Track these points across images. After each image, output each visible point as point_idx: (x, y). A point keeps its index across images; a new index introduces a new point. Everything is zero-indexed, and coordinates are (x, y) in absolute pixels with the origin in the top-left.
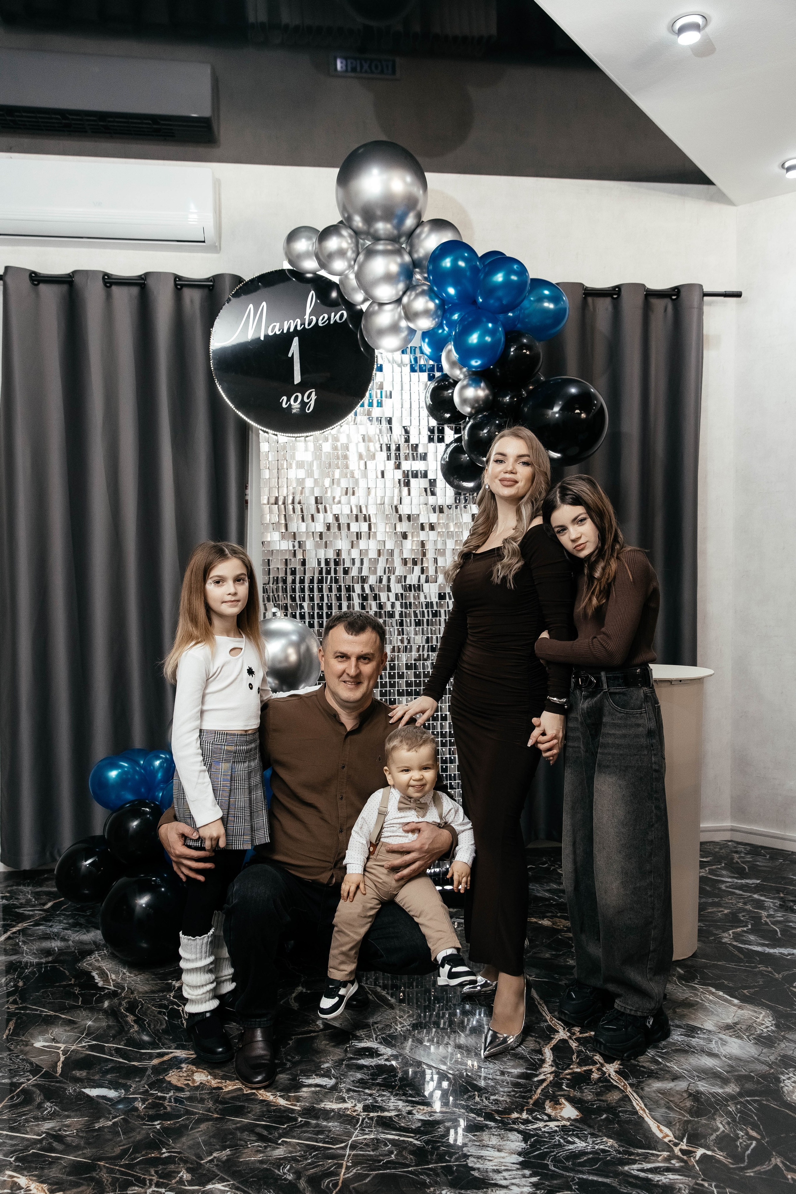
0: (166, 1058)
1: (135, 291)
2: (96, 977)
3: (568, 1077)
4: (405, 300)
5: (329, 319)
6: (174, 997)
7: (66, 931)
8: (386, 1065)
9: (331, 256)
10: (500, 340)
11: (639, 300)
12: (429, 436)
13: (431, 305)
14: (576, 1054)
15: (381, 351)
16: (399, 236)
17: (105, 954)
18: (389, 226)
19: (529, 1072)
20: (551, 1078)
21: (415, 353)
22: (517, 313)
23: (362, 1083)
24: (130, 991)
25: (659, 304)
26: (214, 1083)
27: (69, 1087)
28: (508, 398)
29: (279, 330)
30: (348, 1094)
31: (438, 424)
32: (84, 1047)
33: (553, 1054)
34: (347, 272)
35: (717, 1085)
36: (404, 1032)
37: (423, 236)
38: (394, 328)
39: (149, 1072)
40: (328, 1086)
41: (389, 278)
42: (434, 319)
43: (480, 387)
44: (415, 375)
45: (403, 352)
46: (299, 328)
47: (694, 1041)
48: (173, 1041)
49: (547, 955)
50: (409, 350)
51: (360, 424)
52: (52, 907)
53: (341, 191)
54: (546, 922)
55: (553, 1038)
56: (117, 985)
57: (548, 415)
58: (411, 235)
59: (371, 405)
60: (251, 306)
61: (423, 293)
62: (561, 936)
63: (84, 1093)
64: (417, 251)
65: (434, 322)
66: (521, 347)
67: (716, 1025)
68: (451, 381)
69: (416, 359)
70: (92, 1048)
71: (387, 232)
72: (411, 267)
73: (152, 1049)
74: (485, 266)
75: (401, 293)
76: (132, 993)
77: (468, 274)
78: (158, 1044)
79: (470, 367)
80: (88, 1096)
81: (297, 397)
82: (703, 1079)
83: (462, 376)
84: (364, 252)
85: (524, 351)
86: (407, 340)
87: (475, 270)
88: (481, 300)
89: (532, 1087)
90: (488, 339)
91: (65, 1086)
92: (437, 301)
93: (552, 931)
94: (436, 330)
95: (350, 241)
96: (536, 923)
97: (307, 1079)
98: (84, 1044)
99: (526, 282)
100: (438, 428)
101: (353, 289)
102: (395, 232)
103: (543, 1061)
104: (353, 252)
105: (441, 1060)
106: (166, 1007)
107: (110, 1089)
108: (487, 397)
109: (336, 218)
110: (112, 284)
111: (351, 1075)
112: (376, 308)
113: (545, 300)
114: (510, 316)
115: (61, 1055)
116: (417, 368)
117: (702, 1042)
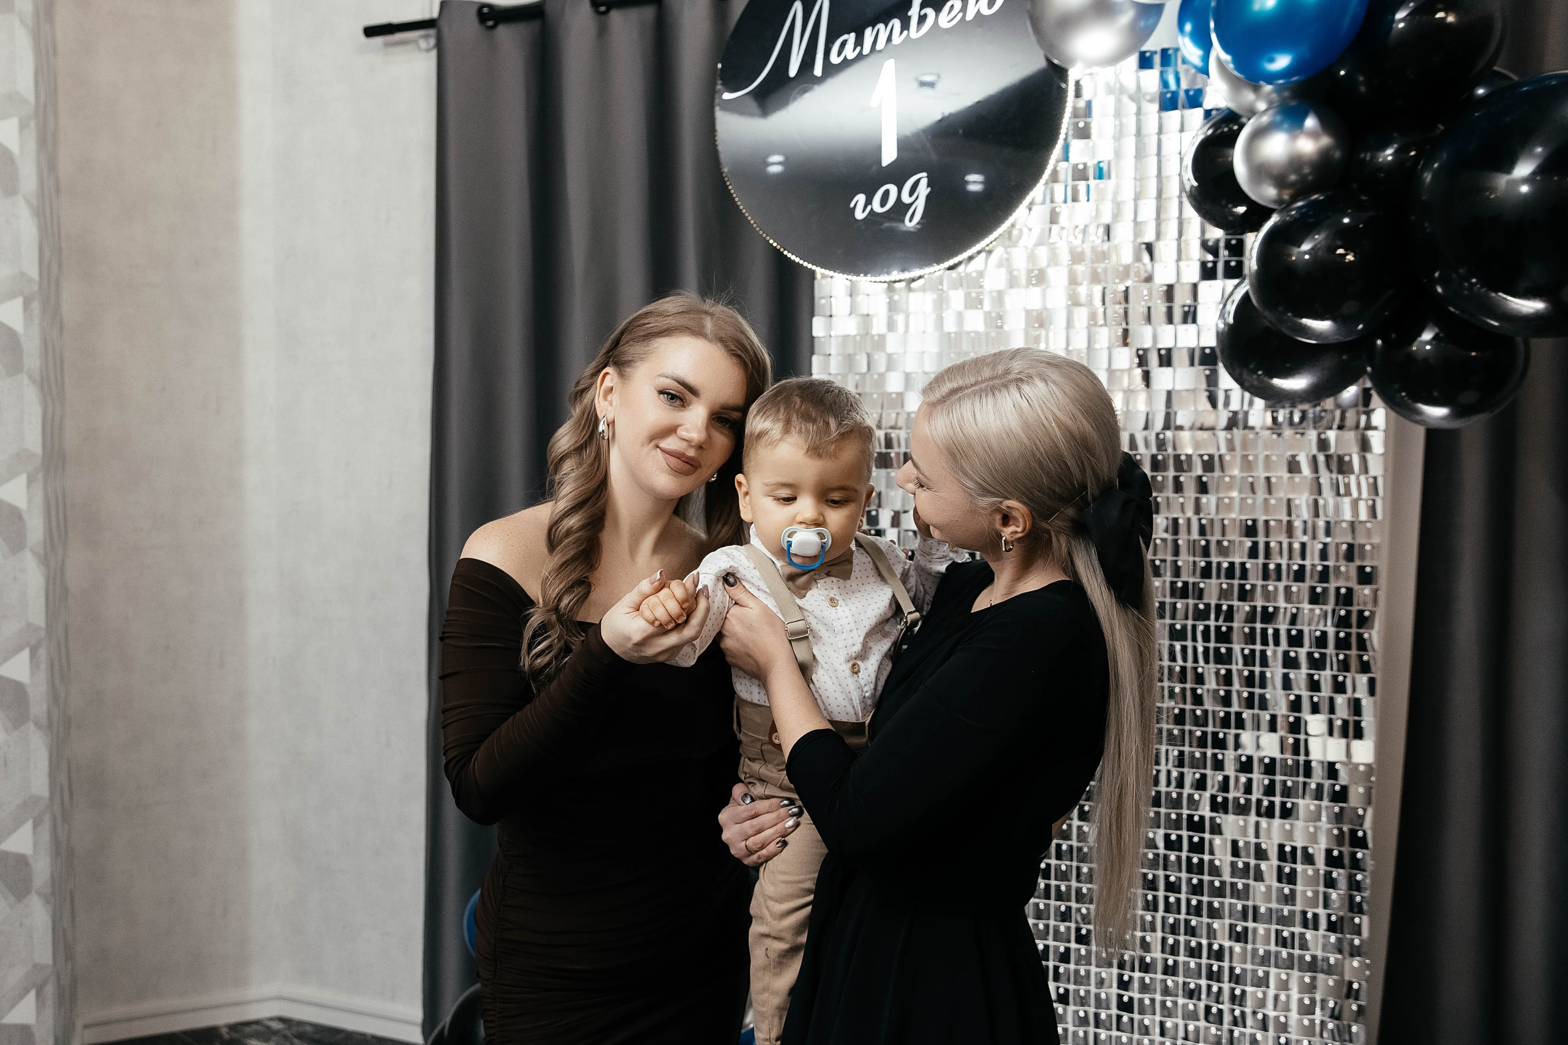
12: (1204, 264)
21: (1174, 65)
29: (854, 49)
31: (1224, 234)
38: (1098, 7)
43: (1303, 127)
44: (1171, 117)
45: (1141, 63)
46: (896, 39)
50: (1157, 58)
60: (798, 5)
69: (1177, 78)
81: (886, 194)
86: (1141, 34)
100: (1227, 243)
108: (1324, 154)
116: (1179, 99)
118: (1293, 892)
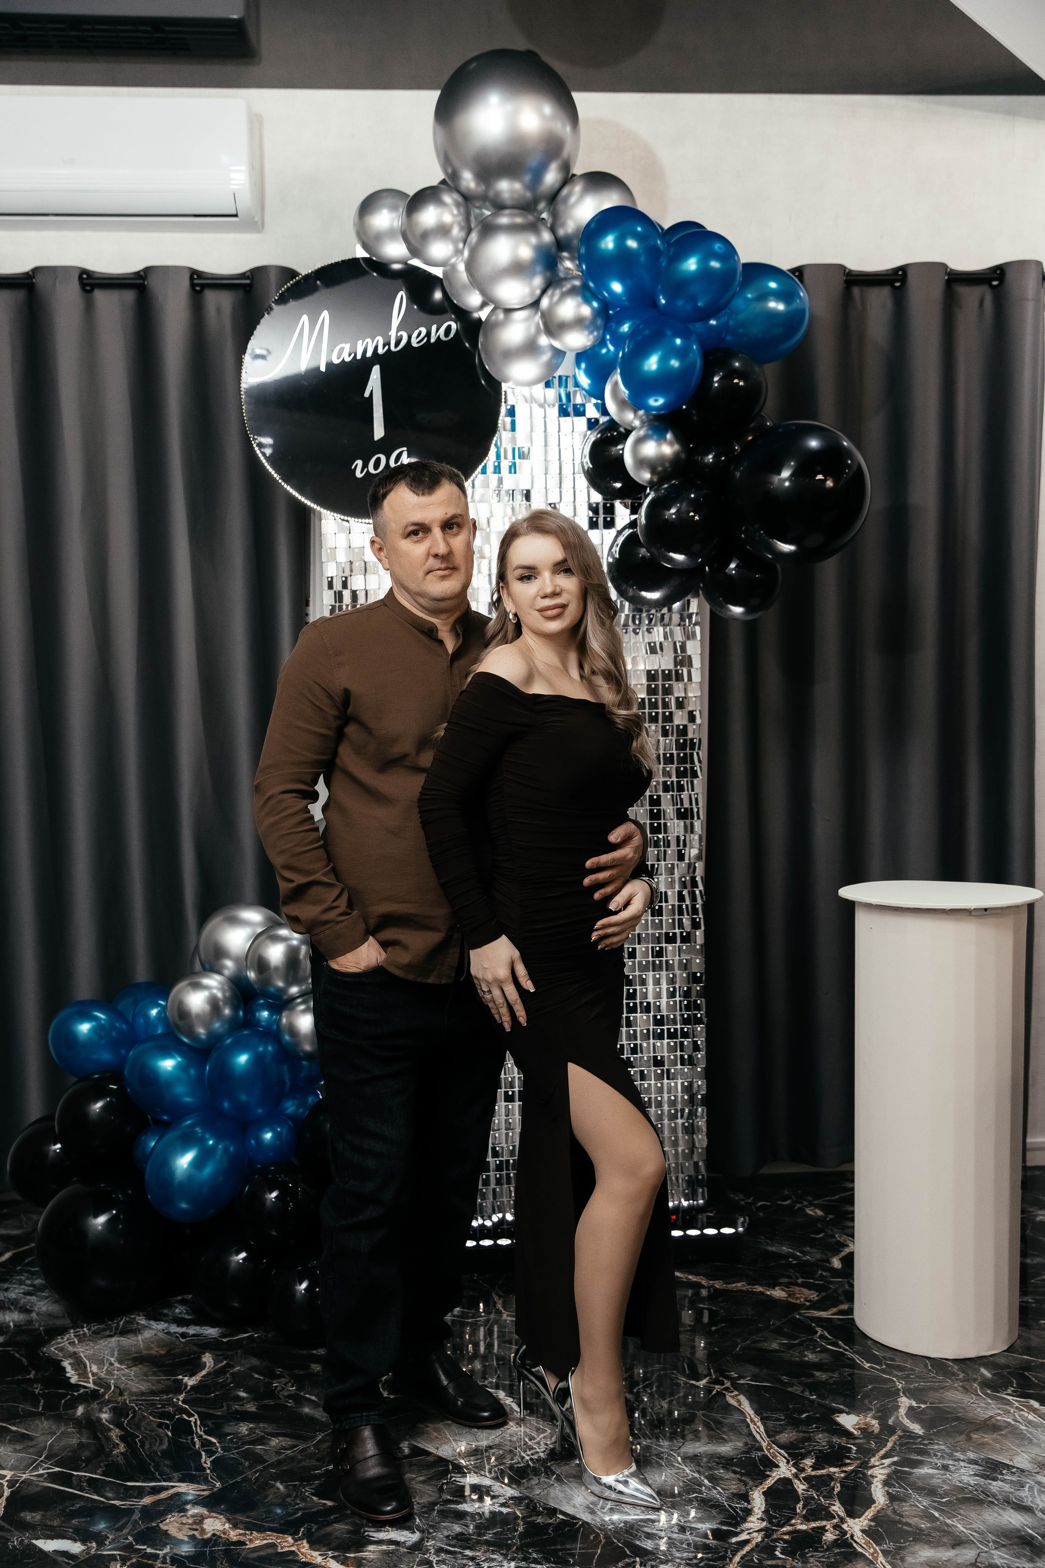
0: (163, 1495)
1: (129, 296)
2: (69, 1368)
3: (786, 1537)
4: (545, 303)
5: (428, 334)
6: (184, 1402)
7: (28, 1297)
8: (501, 1513)
9: (426, 236)
10: (695, 363)
11: (937, 291)
12: (591, 519)
13: (586, 311)
14: (802, 1503)
15: (510, 384)
16: (536, 201)
17: (85, 1334)
18: (517, 186)
19: (724, 1528)
20: (758, 1538)
21: (566, 387)
22: (724, 319)
23: (462, 1540)
24: (117, 1391)
25: (970, 295)
26: (234, 1535)
27: (13, 1536)
28: (710, 456)
29: (350, 355)
30: (438, 1556)
31: (604, 499)
32: (41, 1475)
33: (766, 1501)
34: (453, 260)
35: (1025, 1556)
36: (534, 1463)
37: (573, 199)
38: (530, 348)
39: (136, 1516)
40: (409, 1544)
41: (517, 269)
42: (591, 333)
43: (665, 439)
44: (566, 421)
45: (548, 385)
46: (381, 351)
47: (995, 1486)
48: (176, 1468)
49: (774, 1346)
50: (556, 382)
51: (481, 501)
52: (10, 1259)
53: (440, 131)
54: (778, 1293)
55: (769, 1476)
56: (99, 1382)
57: (772, 484)
58: (554, 198)
59: (497, 469)
60: (305, 318)
61: (573, 291)
62: (800, 1314)
63: (35, 1546)
64: (563, 225)
65: (591, 337)
66: (732, 374)
67: (1033, 1461)
68: (622, 430)
69: (568, 396)
70: (53, 1477)
71: (516, 196)
72: (554, 250)
73: (143, 1481)
74: (669, 245)
75: (538, 292)
76: (121, 1394)
77: (643, 259)
78: (154, 1474)
79: (648, 409)
80: (41, 1550)
81: (378, 461)
82: (1003, 1546)
83: (637, 423)
84: (479, 227)
85: (736, 381)
86: (552, 367)
87: (653, 253)
88: (663, 301)
89: (726, 1552)
90: (675, 363)
91: (7, 1535)
92: (595, 304)
93: (788, 1307)
94: (597, 349)
95: (455, 212)
96: (762, 1293)
97: (377, 1531)
98: (41, 1472)
99: (734, 271)
100: (605, 505)
101: (465, 287)
102: (529, 195)
103: (749, 1512)
104: (462, 228)
105: (588, 1507)
106: (170, 1417)
107: (75, 1541)
108: (676, 455)
109: (435, 175)
110: (94, 287)
111: (445, 1527)
112: (501, 316)
113: (771, 298)
114: (712, 326)
115: (5, 1487)
116: (570, 409)
117: (1007, 1487)
118: (661, 921)
